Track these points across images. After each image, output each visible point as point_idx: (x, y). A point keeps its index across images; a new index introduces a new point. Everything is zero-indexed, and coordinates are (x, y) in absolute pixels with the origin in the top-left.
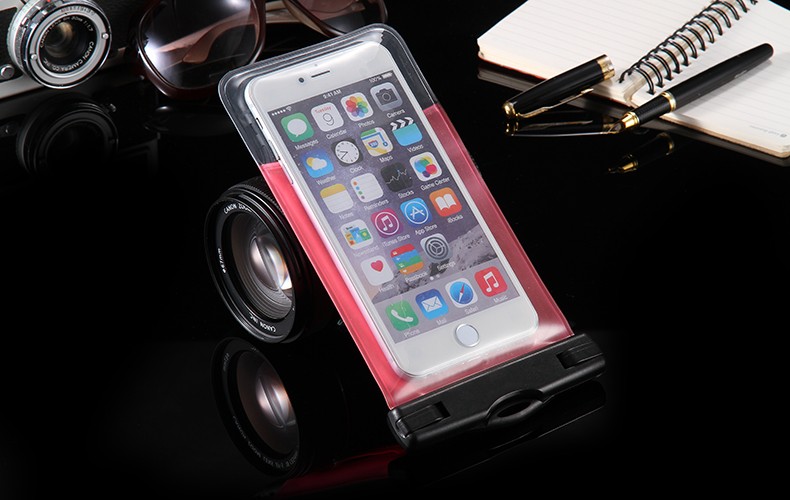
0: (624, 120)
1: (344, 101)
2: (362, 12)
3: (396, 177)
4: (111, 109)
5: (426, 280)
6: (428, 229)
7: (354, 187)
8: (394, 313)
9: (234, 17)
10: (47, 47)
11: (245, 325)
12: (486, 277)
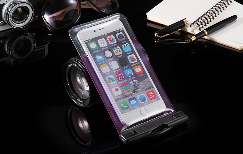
0: (191, 39)
1: (108, 38)
2: (111, 5)
3: (123, 62)
4: (33, 35)
5: (132, 94)
6: (133, 78)
7: (110, 65)
8: (122, 105)
9: (72, 6)
10: (14, 16)
11: (75, 101)
12: (150, 94)
